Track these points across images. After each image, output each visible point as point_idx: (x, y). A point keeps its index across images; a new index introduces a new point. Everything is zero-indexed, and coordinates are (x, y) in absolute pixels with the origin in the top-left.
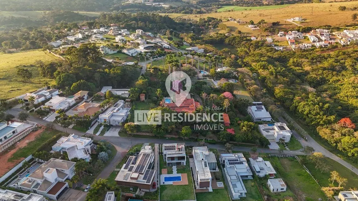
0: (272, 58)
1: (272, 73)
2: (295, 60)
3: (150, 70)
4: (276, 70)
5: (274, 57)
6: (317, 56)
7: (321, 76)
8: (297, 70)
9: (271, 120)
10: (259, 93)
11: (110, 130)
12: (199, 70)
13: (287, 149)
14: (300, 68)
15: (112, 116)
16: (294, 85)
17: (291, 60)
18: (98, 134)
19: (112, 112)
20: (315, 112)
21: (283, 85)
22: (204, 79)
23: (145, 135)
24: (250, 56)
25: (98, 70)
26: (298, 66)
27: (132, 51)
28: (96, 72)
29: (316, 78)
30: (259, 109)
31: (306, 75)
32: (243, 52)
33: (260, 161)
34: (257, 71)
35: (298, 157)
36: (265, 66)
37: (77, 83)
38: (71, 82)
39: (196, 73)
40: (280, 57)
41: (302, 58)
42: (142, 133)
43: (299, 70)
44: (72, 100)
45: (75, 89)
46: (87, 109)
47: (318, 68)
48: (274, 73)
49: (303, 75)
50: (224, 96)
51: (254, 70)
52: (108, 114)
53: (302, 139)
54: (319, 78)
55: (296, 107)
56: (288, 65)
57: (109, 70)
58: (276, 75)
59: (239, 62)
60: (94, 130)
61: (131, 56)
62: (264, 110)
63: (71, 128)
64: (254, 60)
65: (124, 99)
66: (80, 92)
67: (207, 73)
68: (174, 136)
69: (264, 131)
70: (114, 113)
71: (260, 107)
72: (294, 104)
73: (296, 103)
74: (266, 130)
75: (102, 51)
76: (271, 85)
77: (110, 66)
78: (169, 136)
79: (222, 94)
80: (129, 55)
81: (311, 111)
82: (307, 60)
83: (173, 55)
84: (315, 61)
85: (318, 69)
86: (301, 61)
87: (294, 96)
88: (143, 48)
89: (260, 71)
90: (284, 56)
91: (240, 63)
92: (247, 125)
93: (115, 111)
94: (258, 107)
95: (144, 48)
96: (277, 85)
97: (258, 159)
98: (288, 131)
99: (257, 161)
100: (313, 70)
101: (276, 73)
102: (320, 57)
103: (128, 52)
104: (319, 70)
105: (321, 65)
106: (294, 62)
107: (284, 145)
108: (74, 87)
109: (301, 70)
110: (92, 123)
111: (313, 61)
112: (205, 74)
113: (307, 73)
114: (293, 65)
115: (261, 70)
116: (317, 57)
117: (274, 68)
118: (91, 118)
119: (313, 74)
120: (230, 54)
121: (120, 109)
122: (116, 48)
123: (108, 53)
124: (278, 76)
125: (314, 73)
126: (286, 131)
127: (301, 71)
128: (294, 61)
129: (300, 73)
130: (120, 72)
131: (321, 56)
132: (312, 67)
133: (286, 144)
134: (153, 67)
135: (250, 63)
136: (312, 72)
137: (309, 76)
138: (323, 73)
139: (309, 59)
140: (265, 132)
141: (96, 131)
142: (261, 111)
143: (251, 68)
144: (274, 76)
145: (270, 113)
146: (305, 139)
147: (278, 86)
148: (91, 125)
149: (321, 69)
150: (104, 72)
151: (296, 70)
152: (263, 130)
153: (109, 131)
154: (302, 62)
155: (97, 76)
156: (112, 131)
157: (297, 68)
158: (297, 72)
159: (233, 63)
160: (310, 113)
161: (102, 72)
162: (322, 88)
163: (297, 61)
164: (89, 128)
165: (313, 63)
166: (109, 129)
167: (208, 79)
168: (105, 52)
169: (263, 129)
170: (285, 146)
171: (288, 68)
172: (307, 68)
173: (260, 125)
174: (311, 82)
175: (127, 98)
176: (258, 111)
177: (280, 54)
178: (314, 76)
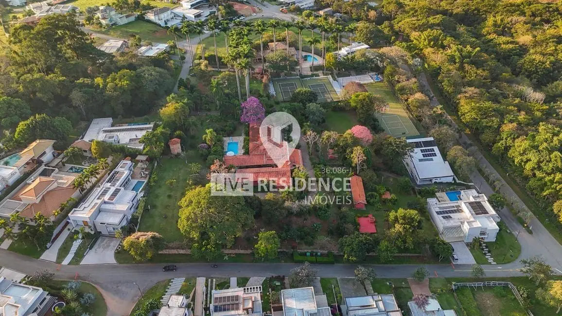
0: (451, 15)
1: (452, 60)
2: (499, 18)
3: (199, 64)
4: (460, 51)
5: (455, 12)
6: (544, 8)
7: (552, 58)
8: (504, 44)
9: (454, 179)
10: (427, 111)
11: (96, 247)
12: (304, 54)
13: (491, 260)
14: (509, 39)
15: (100, 212)
16: (497, 83)
17: (490, 21)
18: (66, 261)
19: (99, 201)
20: (551, 165)
21: (477, 90)
22: (312, 75)
23: (177, 253)
24: (408, 12)
25: (81, 81)
26: (503, 33)
27: (165, 16)
28: (75, 86)
29: (543, 63)
30: (428, 155)
31: (520, 56)
32: (392, 5)
33: (433, 311)
34: (422, 50)
35: (517, 288)
36: (438, 40)
37: (28, 122)
38: (15, 119)
39: (297, 63)
40: (466, 12)
41: (512, 13)
42: (167, 250)
43: (508, 43)
44: (12, 171)
45: (23, 137)
46: (43, 197)
47: (546, 39)
48: (457, 60)
49: (516, 54)
50: (353, 137)
51: (415, 48)
52: (91, 207)
53: (520, 227)
54: (548, 62)
55: (507, 148)
56: (484, 31)
57: (105, 78)
58: (462, 63)
59: (385, 28)
60: (60, 249)
61: (163, 27)
62: (438, 158)
63: (6, 248)
64: (414, 24)
65: (132, 155)
66: (34, 144)
67: (319, 61)
68: (242, 252)
69: (440, 216)
70: (105, 203)
71: (429, 150)
72: (503, 142)
73: (506, 139)
74: (444, 212)
75: (104, 18)
76: (450, 90)
77: (109, 66)
78: (230, 252)
79: (349, 131)
80: (160, 25)
81: (541, 162)
82: (522, 18)
83: (246, 30)
84: (538, 19)
85: (546, 41)
86: (511, 21)
87: (502, 122)
88: (190, 7)
89: (427, 50)
90: (474, 10)
91: (386, 31)
92: (404, 218)
93: (106, 198)
94: (426, 151)
95: (192, 6)
96: (463, 90)
97: (428, 304)
98: (492, 216)
99: (426, 312)
100: (536, 44)
101: (463, 57)
102: (549, 11)
103: (157, 17)
104: (548, 44)
105: (552, 31)
106: (495, 25)
107: (483, 249)
108: (21, 132)
109: (512, 43)
110: (55, 232)
111: (534, 19)
112: (316, 63)
113: (523, 50)
114: (495, 32)
115: (430, 50)
116: (544, 11)
117: (458, 49)
118: (52, 219)
119: (536, 53)
120: (366, 9)
121: (120, 190)
122: (135, 7)
123: (115, 24)
124: (466, 65)
125: (539, 49)
126: (488, 218)
127: (511, 46)
128: (496, 21)
129: (509, 51)
130: (127, 84)
131: (551, 7)
132: (535, 37)
133: (487, 247)
134: (206, 55)
135: (407, 30)
136: (535, 46)
137: (527, 58)
138: (556, 50)
139: (527, 14)
140: (442, 218)
141: (64, 251)
142: (432, 160)
143: (410, 45)
144: (457, 65)
145: (452, 165)
146: (528, 227)
147: (465, 92)
148: (54, 236)
149: (553, 42)
150: (91, 86)
151: (500, 44)
152: (437, 212)
153: (93, 249)
154: (513, 22)
155: (76, 96)
156: (101, 249)
157: (503, 39)
158: (502, 49)
159: (371, 32)
160: (539, 168)
161: (87, 85)
162: (556, 87)
163: (502, 20)
164: (48, 245)
165: (534, 25)
166: (95, 242)
167: (322, 76)
168: (111, 21)
169: (438, 210)
170: (485, 254)
171: (483, 38)
172: (525, 39)
173: (429, 200)
174: (531, 71)
175: (141, 154)
176: (425, 160)
177: (468, 4)
178: (538, 58)
